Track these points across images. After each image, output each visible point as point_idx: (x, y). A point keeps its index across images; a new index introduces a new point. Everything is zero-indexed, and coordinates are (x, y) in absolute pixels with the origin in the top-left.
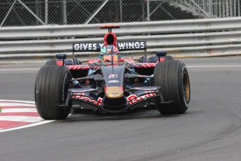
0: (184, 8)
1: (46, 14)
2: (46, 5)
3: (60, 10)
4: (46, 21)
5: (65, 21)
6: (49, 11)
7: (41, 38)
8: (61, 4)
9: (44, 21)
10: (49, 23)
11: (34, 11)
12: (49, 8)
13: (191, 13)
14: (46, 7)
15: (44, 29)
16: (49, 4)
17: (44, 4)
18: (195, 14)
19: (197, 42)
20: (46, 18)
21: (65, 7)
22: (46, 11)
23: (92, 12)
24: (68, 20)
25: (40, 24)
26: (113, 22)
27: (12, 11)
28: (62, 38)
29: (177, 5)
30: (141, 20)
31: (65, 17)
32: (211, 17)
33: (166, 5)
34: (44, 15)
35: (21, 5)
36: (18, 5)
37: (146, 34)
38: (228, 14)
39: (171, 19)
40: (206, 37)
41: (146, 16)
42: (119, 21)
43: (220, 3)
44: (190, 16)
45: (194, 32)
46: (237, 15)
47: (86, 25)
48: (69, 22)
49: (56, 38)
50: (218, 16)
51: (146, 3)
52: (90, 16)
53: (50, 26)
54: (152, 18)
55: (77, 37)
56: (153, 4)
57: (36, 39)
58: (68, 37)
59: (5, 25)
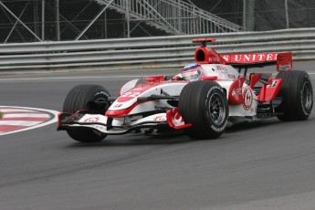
0: (158, 27)
1: (43, 33)
2: (43, 24)
3: (55, 28)
4: (43, 38)
5: (59, 37)
7: (39, 53)
8: (55, 24)
9: (41, 38)
10: (46, 39)
11: (33, 30)
12: (45, 27)
13: (164, 31)
14: (43, 27)
15: (41, 45)
16: (45, 24)
17: (41, 24)
18: (168, 31)
19: (169, 55)
20: (43, 35)
21: (58, 26)
22: (43, 30)
23: (82, 30)
24: (61, 37)
25: (38, 41)
26: (99, 38)
27: (14, 30)
28: (56, 52)
29: (153, 24)
30: (123, 37)
31: (59, 35)
32: (181, 34)
33: (143, 24)
34: (41, 33)
35: (21, 25)
36: (19, 25)
37: (127, 48)
38: (195, 31)
39: (147, 35)
40: (177, 51)
41: (127, 33)
42: (104, 38)
43: (188, 23)
44: (163, 33)
45: (167, 46)
46: (202, 33)
47: (76, 41)
48: (62, 39)
49: (51, 52)
50: (187, 33)
51: (126, 24)
52: (79, 33)
53: (46, 43)
54: (132, 36)
55: (69, 51)
56: (133, 24)
57: (34, 53)
58: (62, 52)
59: (8, 42)
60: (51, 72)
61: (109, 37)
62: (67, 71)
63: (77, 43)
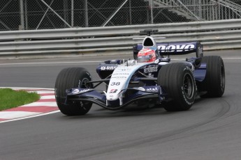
0: (179, 13)
1: (72, 19)
2: (72, 12)
3: (83, 16)
4: (72, 24)
5: (87, 24)
6: (74, 16)
7: (68, 38)
8: (83, 11)
9: (70, 25)
10: (75, 26)
11: (63, 17)
12: (74, 14)
13: (185, 17)
14: (72, 14)
15: (70, 31)
16: (74, 11)
17: (70, 11)
18: (188, 18)
20: (72, 22)
21: (87, 13)
22: (72, 17)
23: (108, 16)
24: (89, 24)
25: (67, 27)
26: (124, 24)
27: (46, 17)
28: (84, 37)
29: (174, 11)
30: (146, 23)
31: (87, 21)
32: (201, 21)
33: (165, 11)
34: (70, 19)
35: (52, 12)
36: (50, 12)
38: (214, 17)
39: (169, 22)
40: (197, 36)
41: (150, 20)
42: (129, 24)
43: (207, 9)
44: (184, 19)
45: (187, 32)
46: (221, 19)
47: (103, 27)
48: (90, 25)
49: (80, 37)
50: (206, 19)
51: (150, 11)
52: (106, 20)
53: (75, 29)
54: (155, 22)
55: (96, 37)
56: (156, 11)
57: (64, 38)
58: (90, 37)
59: (40, 28)
60: (80, 55)
61: (133, 23)
62: (95, 55)
63: (104, 29)
